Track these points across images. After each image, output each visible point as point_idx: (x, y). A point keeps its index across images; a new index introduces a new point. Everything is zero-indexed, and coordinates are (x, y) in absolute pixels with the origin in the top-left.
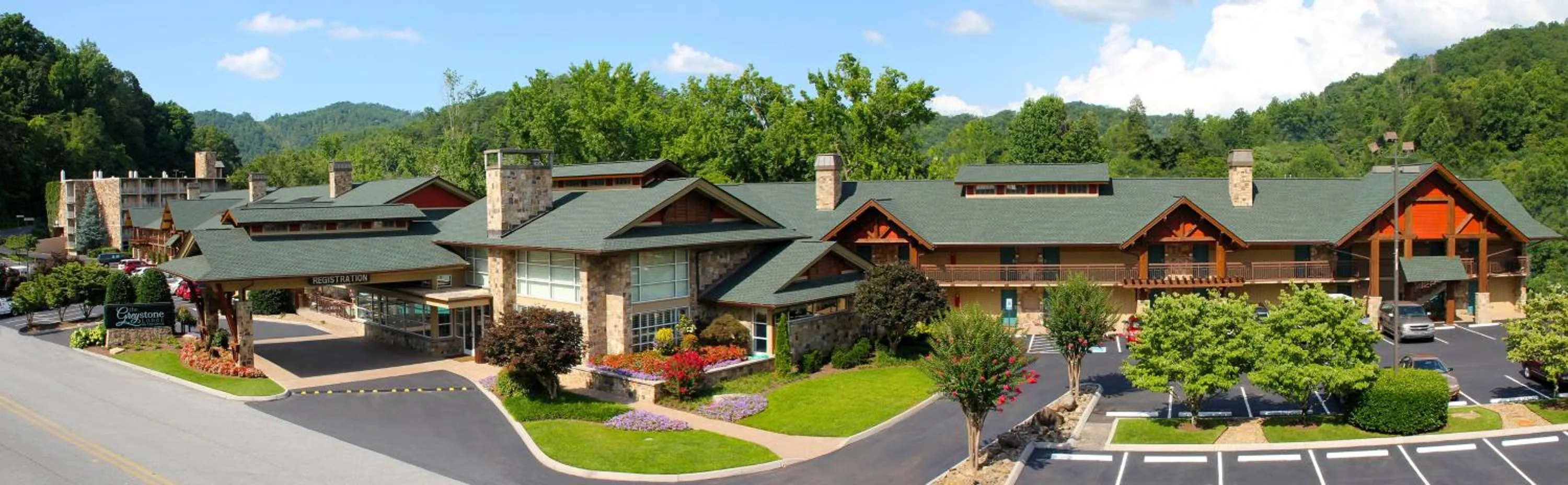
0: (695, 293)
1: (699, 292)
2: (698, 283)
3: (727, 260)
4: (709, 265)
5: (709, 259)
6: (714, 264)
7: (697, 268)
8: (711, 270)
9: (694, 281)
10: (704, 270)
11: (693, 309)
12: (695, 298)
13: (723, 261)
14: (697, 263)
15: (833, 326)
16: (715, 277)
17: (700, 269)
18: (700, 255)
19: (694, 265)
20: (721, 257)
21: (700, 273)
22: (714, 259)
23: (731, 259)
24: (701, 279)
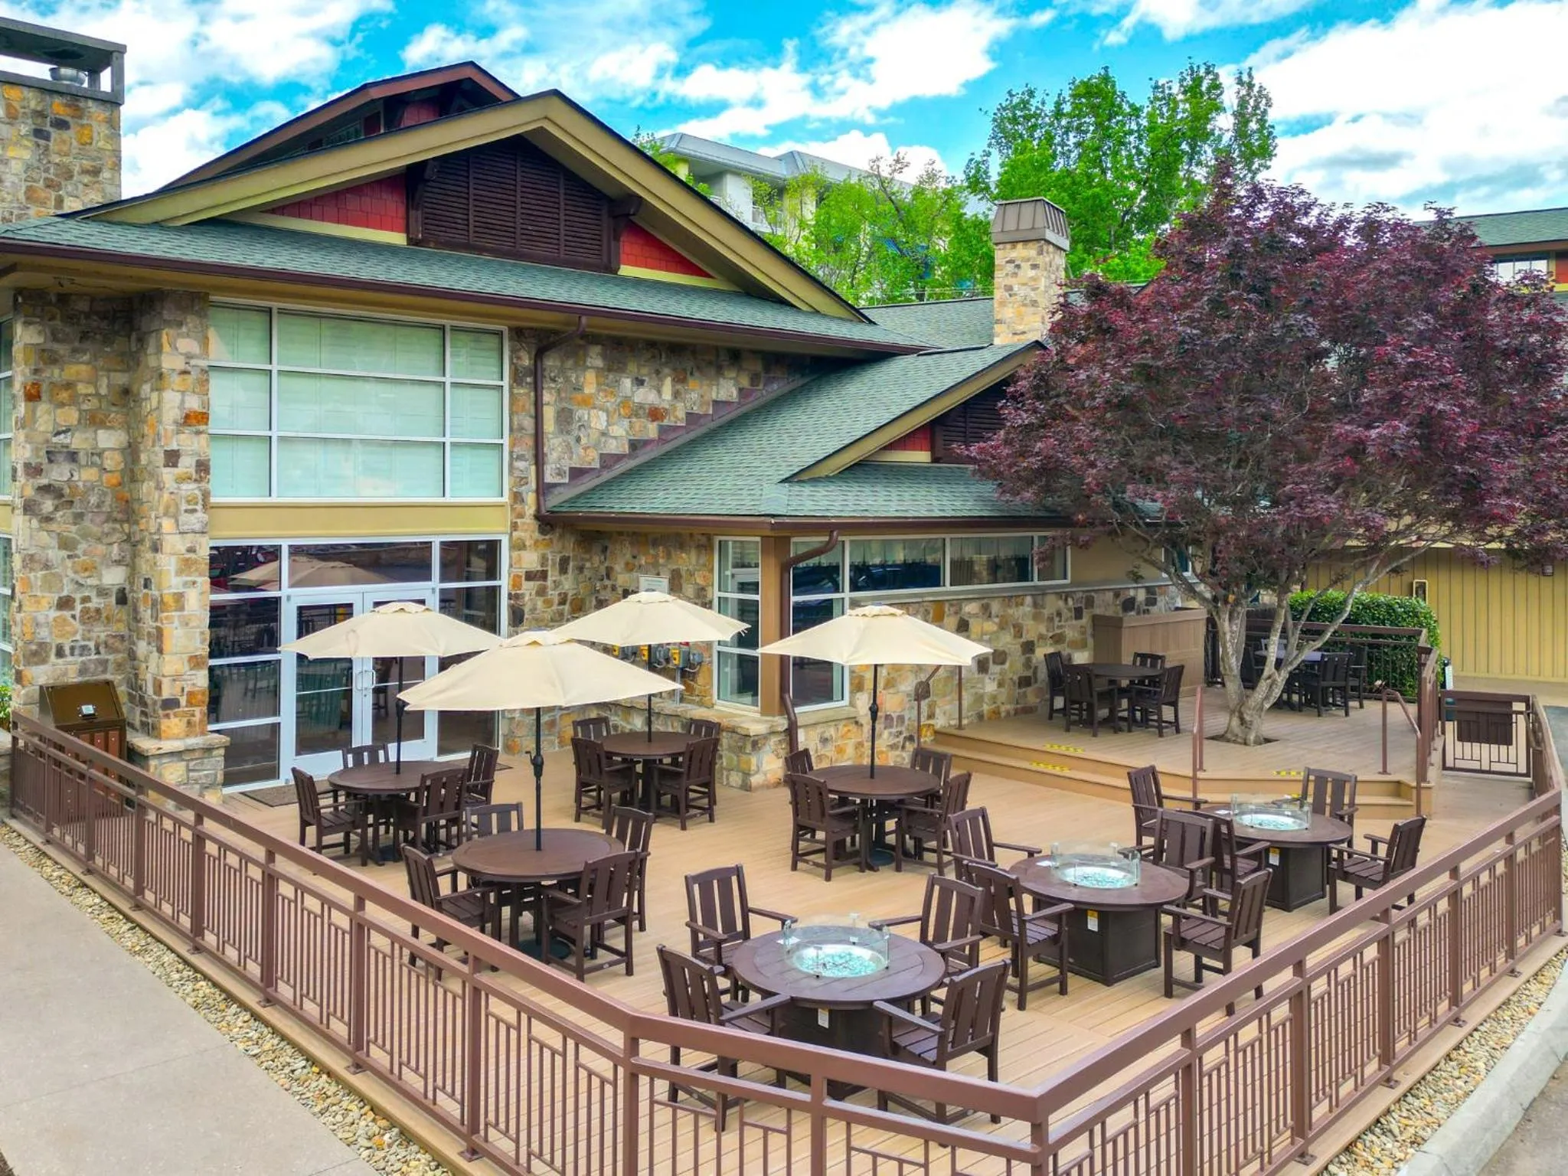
0: (530, 498)
1: (543, 489)
2: (539, 459)
3: (659, 393)
4: (588, 403)
5: (590, 382)
6: (611, 403)
7: (538, 405)
8: (598, 420)
9: (526, 448)
10: (565, 418)
11: (518, 546)
12: (530, 508)
13: (645, 396)
14: (537, 389)
15: (1019, 631)
16: (613, 447)
17: (549, 413)
18: (551, 362)
19: (525, 393)
20: (639, 382)
21: (549, 425)
22: (608, 387)
23: (676, 395)
24: (555, 446)
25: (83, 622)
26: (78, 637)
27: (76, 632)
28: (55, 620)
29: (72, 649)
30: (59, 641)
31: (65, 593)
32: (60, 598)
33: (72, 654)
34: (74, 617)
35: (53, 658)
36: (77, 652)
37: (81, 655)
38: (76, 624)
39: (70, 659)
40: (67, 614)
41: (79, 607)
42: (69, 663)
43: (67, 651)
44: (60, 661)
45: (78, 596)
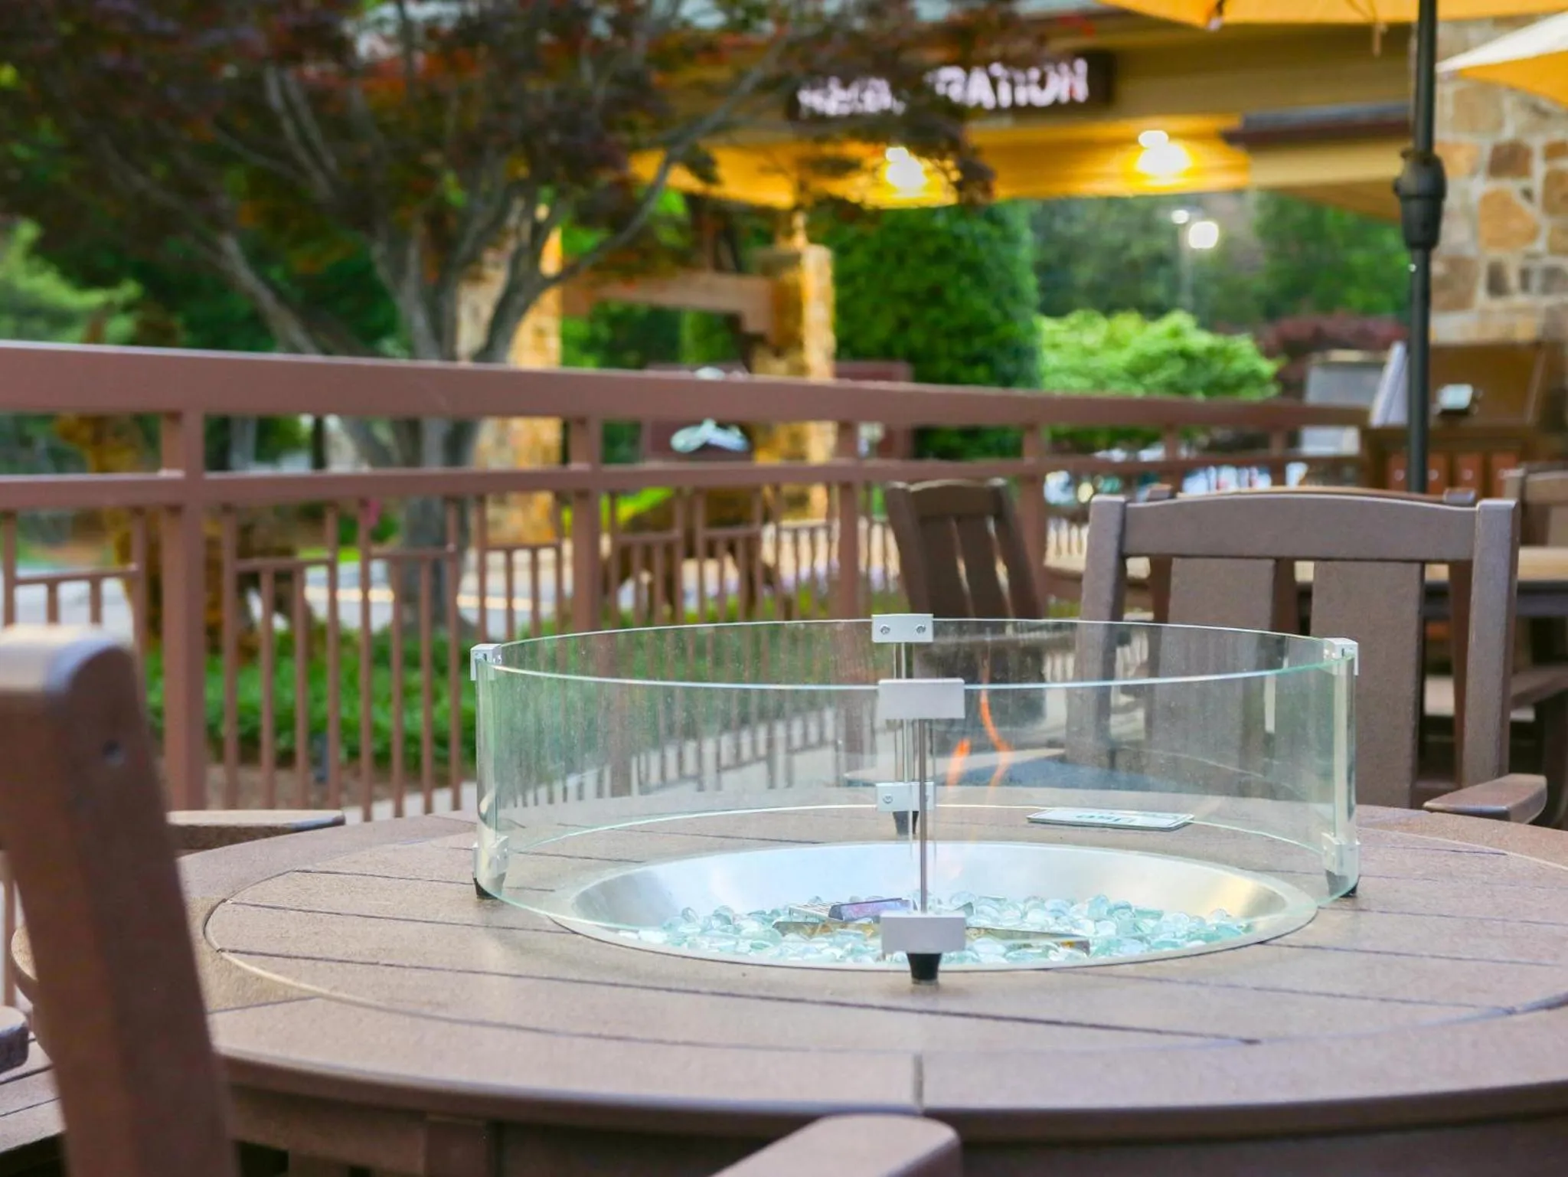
25: (1550, 208)
26: (1540, 245)
27: (1533, 235)
28: (1486, 199)
29: (1525, 275)
30: (1494, 254)
31: (1508, 133)
32: (1497, 150)
33: (1525, 286)
34: (1528, 194)
35: (1481, 296)
36: (1536, 281)
37: (1546, 290)
38: (1533, 211)
39: (1519, 300)
40: (1511, 186)
41: (1539, 169)
42: (1520, 310)
43: (1513, 280)
44: (1498, 304)
45: (1537, 143)
